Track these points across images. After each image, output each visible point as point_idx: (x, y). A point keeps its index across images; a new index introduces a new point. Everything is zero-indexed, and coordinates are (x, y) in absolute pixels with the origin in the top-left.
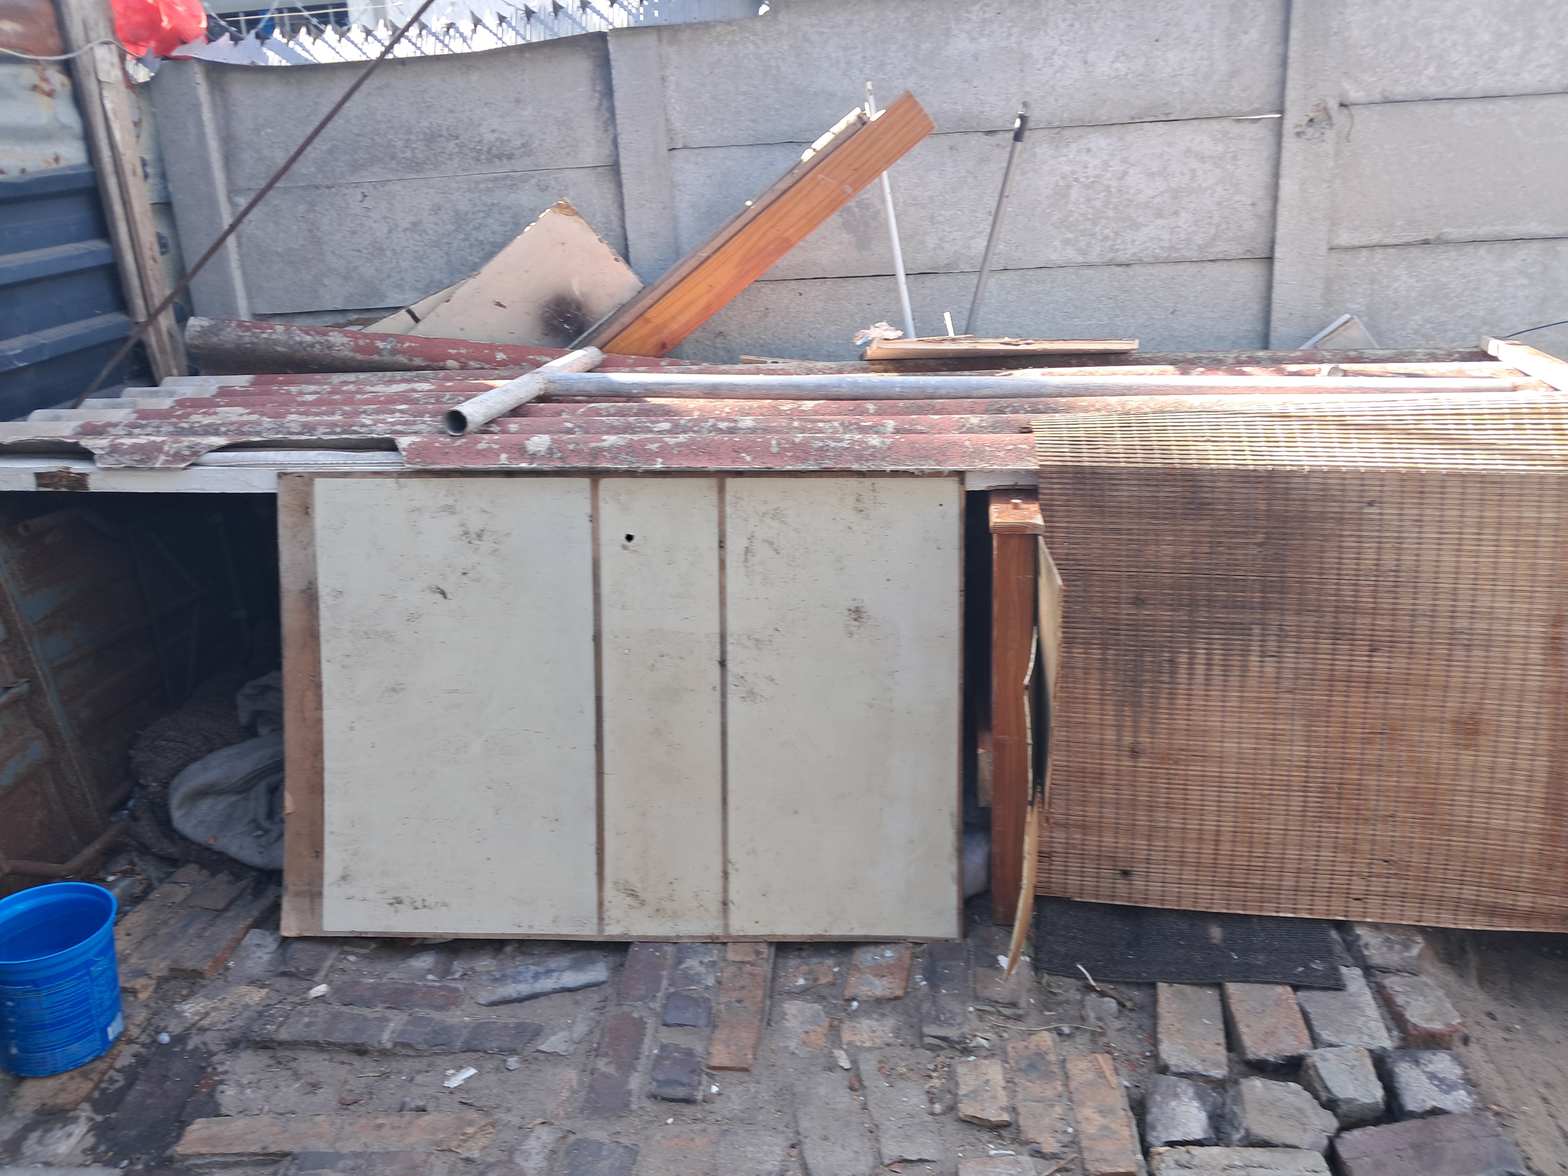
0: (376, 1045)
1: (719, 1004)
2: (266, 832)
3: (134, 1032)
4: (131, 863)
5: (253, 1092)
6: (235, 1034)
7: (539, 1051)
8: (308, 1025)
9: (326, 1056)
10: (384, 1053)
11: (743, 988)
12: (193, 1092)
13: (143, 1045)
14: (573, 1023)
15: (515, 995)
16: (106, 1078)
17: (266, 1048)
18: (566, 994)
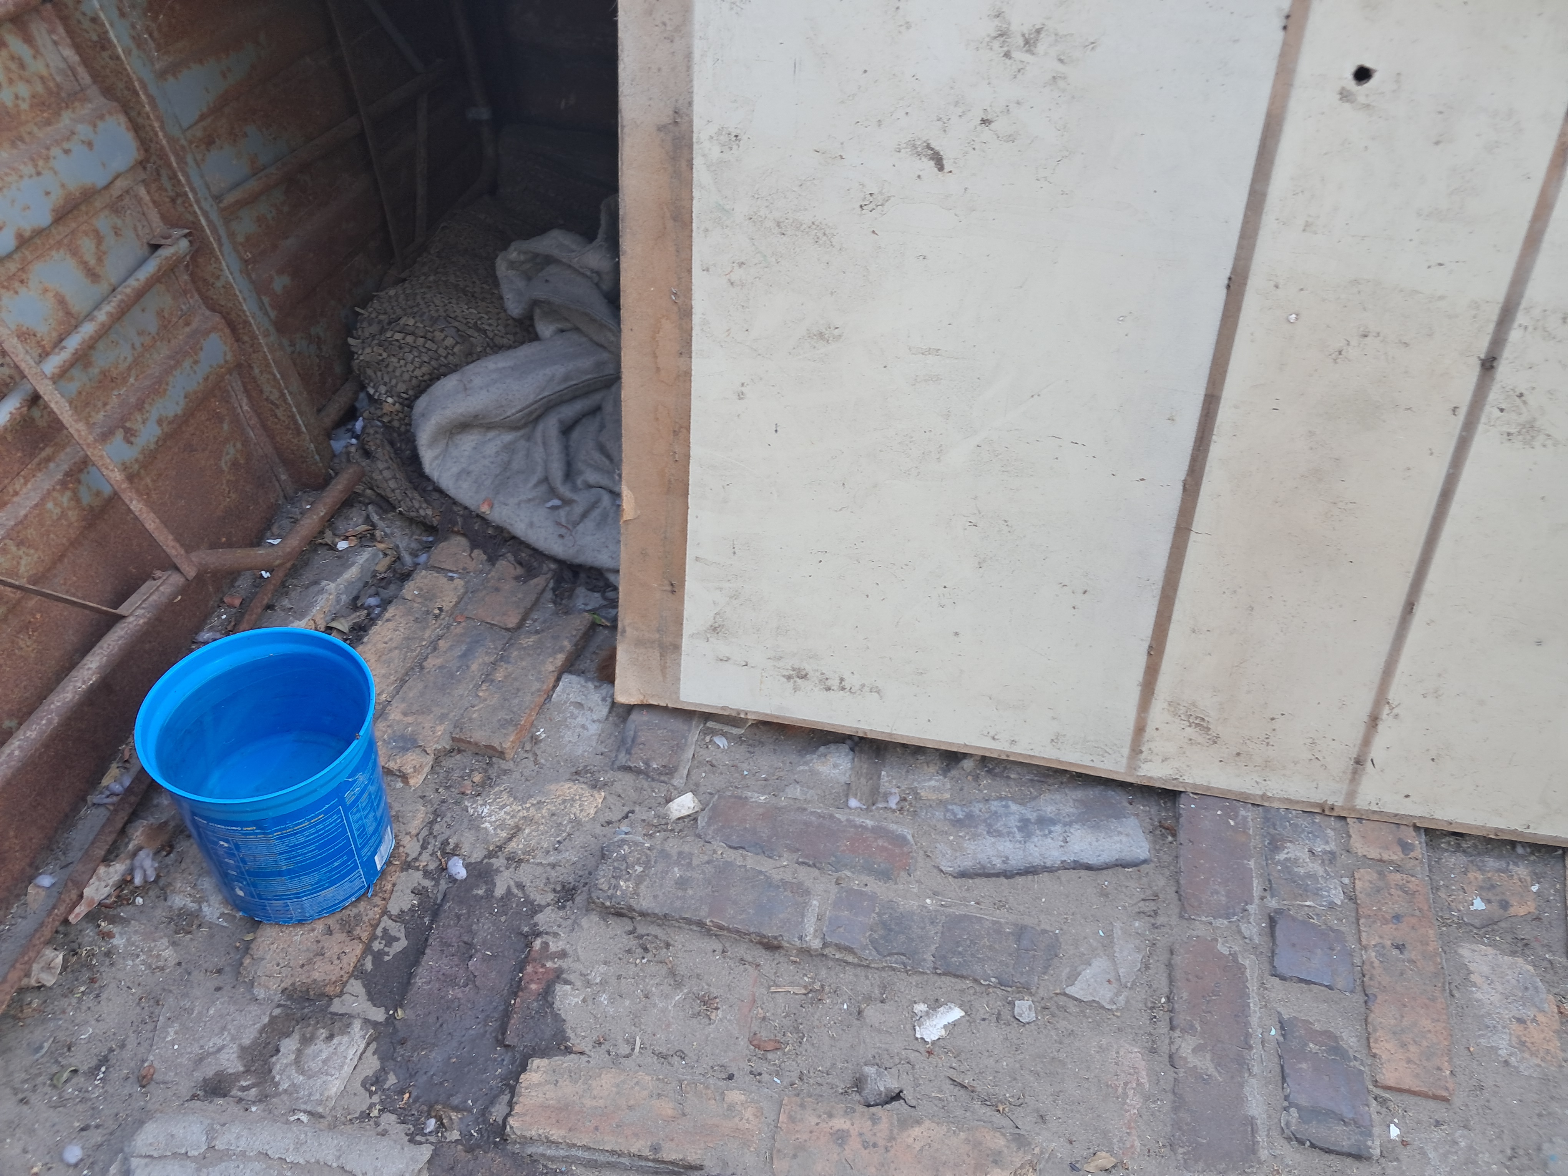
0: (798, 943)
1: (1365, 948)
2: (567, 502)
3: (411, 847)
4: (368, 520)
5: (612, 1001)
6: (564, 874)
7: (1065, 994)
8: (682, 883)
9: (718, 947)
10: (806, 952)
11: (1397, 918)
12: (516, 988)
13: (427, 874)
14: (1109, 935)
15: (999, 865)
16: (379, 932)
17: (619, 914)
18: (1083, 873)
